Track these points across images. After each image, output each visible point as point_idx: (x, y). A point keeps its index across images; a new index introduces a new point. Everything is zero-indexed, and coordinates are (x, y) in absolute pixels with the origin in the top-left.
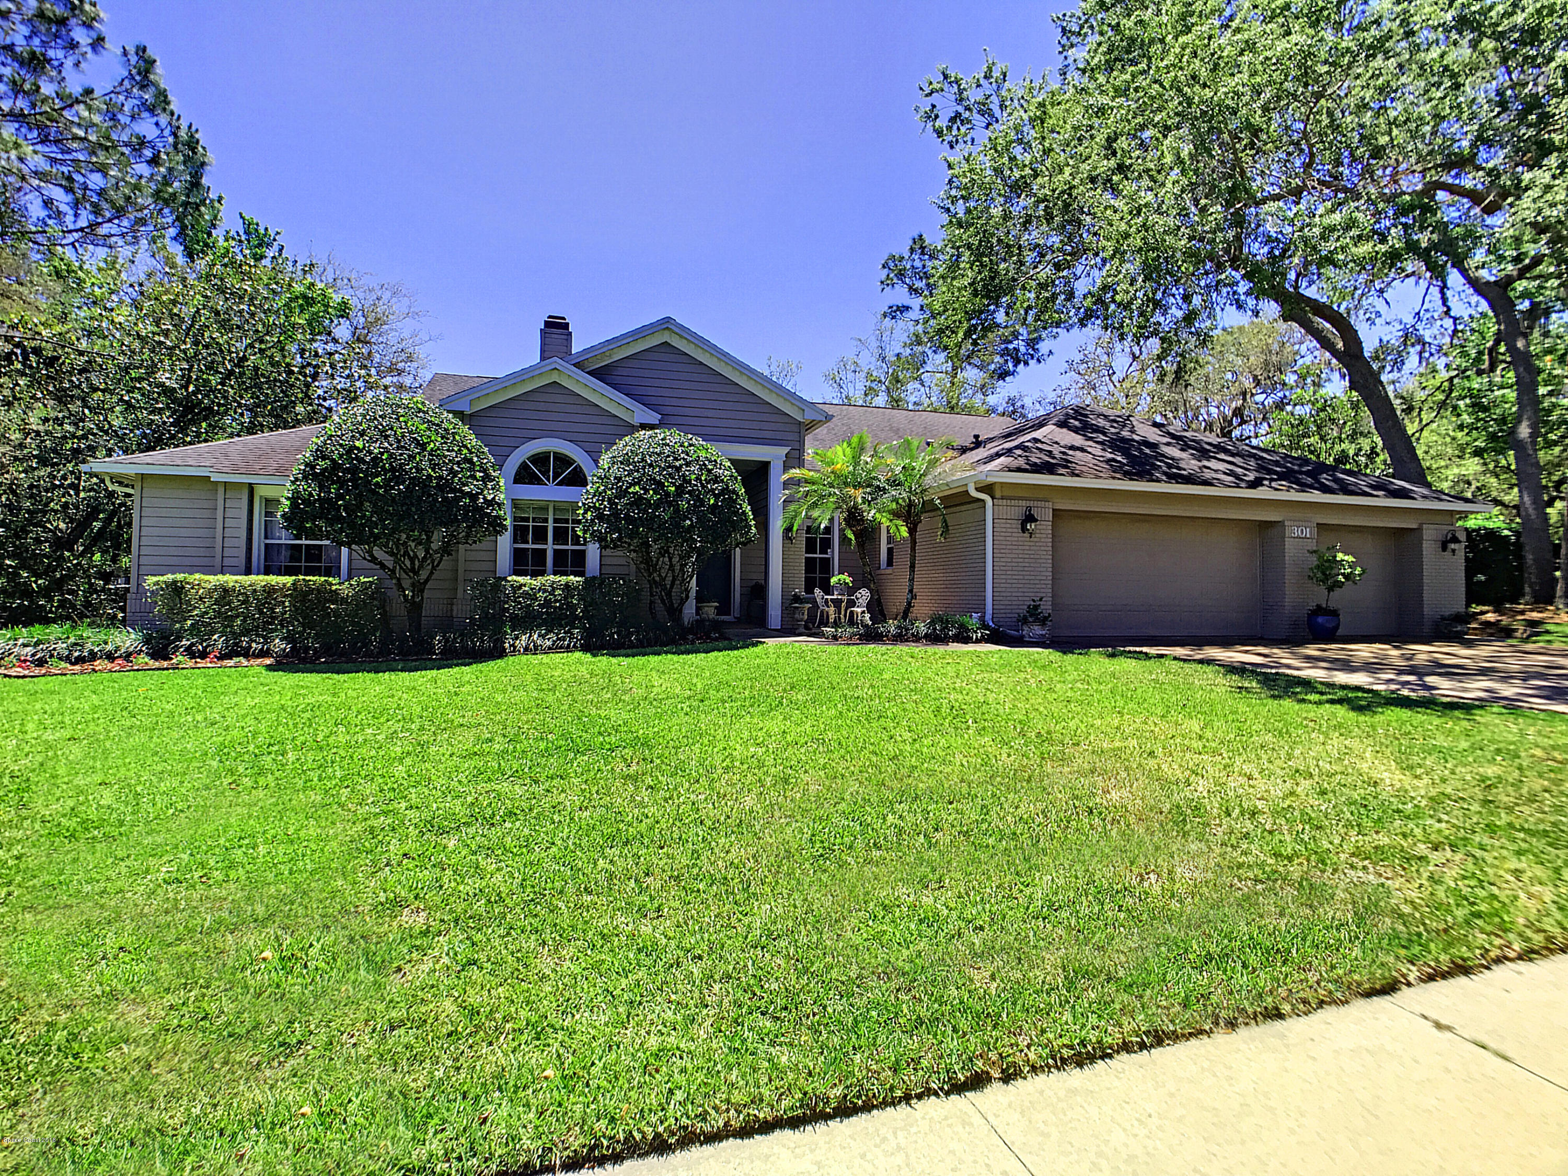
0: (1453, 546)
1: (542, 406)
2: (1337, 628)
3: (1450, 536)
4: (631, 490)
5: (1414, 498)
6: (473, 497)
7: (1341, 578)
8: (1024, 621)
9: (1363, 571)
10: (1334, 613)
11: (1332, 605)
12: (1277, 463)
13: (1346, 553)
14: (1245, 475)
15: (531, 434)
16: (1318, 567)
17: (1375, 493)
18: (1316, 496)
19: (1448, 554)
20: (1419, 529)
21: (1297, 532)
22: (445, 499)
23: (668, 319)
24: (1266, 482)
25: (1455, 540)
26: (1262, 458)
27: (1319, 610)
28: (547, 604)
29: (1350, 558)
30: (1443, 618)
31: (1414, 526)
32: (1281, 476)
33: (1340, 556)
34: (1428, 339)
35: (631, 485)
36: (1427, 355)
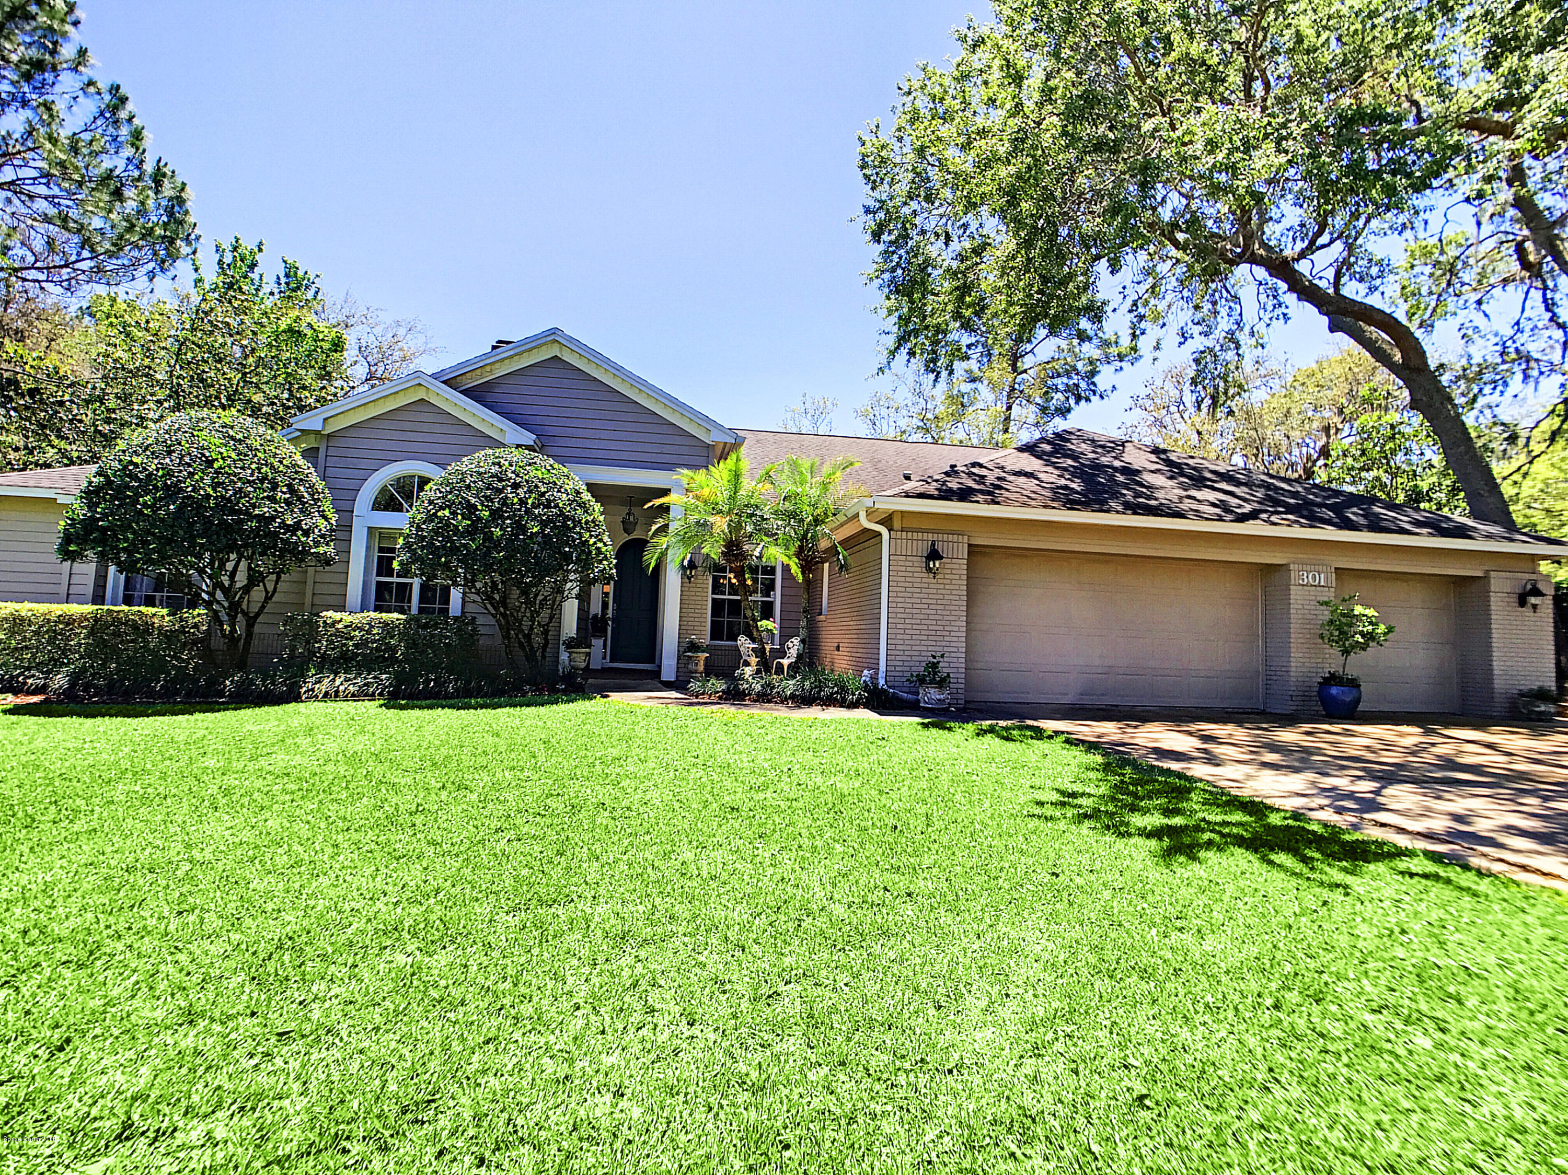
0: (1533, 600)
1: (407, 426)
2: (1358, 701)
3: (1529, 587)
4: (439, 514)
5: (1471, 538)
6: (266, 520)
7: (1359, 638)
8: (921, 680)
9: (1390, 630)
10: (1354, 684)
11: (1352, 671)
12: (1295, 495)
13: (1368, 606)
14: (1240, 506)
15: (390, 456)
16: (1331, 622)
17: (1418, 530)
18: (1330, 533)
19: (1527, 611)
20: (1485, 578)
21: (1307, 578)
22: (223, 522)
23: (554, 331)
24: (1264, 516)
25: (1536, 592)
26: (1277, 489)
27: (1333, 679)
28: (363, 644)
29: (1371, 612)
30: (1522, 694)
31: (1480, 574)
32: (1290, 509)
33: (1358, 610)
34: (1535, 355)
35: (442, 508)
36: (1535, 373)
